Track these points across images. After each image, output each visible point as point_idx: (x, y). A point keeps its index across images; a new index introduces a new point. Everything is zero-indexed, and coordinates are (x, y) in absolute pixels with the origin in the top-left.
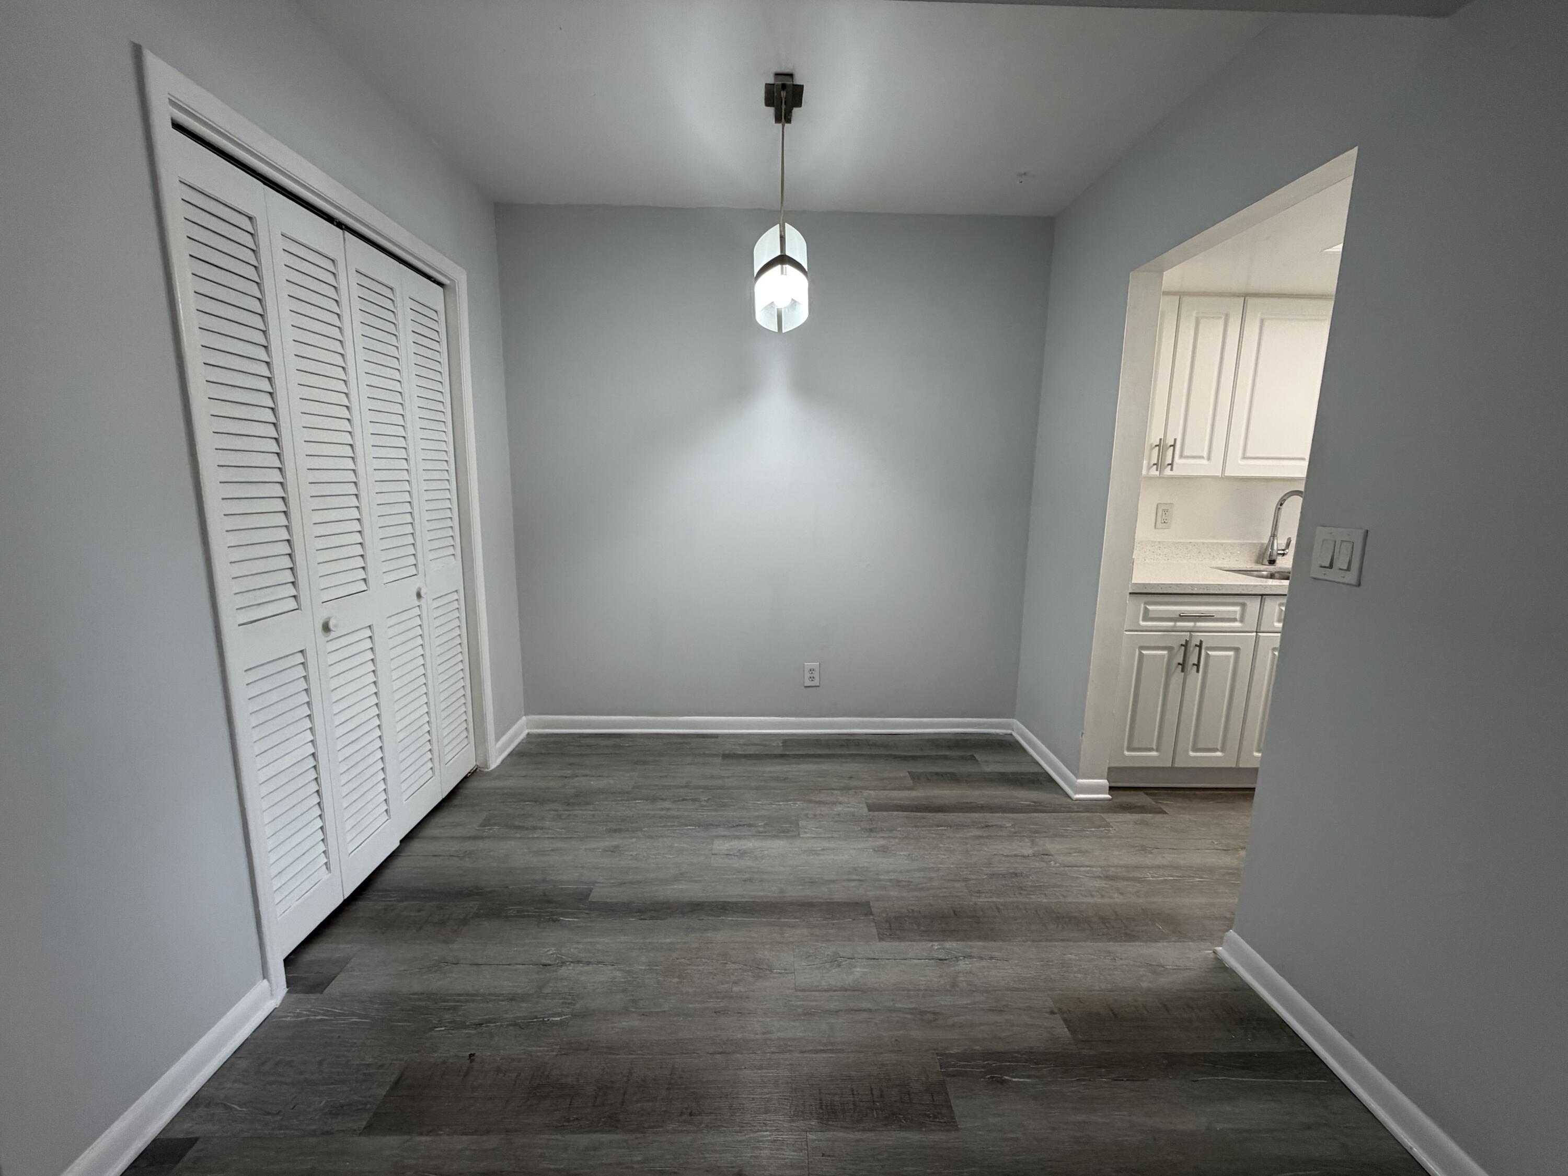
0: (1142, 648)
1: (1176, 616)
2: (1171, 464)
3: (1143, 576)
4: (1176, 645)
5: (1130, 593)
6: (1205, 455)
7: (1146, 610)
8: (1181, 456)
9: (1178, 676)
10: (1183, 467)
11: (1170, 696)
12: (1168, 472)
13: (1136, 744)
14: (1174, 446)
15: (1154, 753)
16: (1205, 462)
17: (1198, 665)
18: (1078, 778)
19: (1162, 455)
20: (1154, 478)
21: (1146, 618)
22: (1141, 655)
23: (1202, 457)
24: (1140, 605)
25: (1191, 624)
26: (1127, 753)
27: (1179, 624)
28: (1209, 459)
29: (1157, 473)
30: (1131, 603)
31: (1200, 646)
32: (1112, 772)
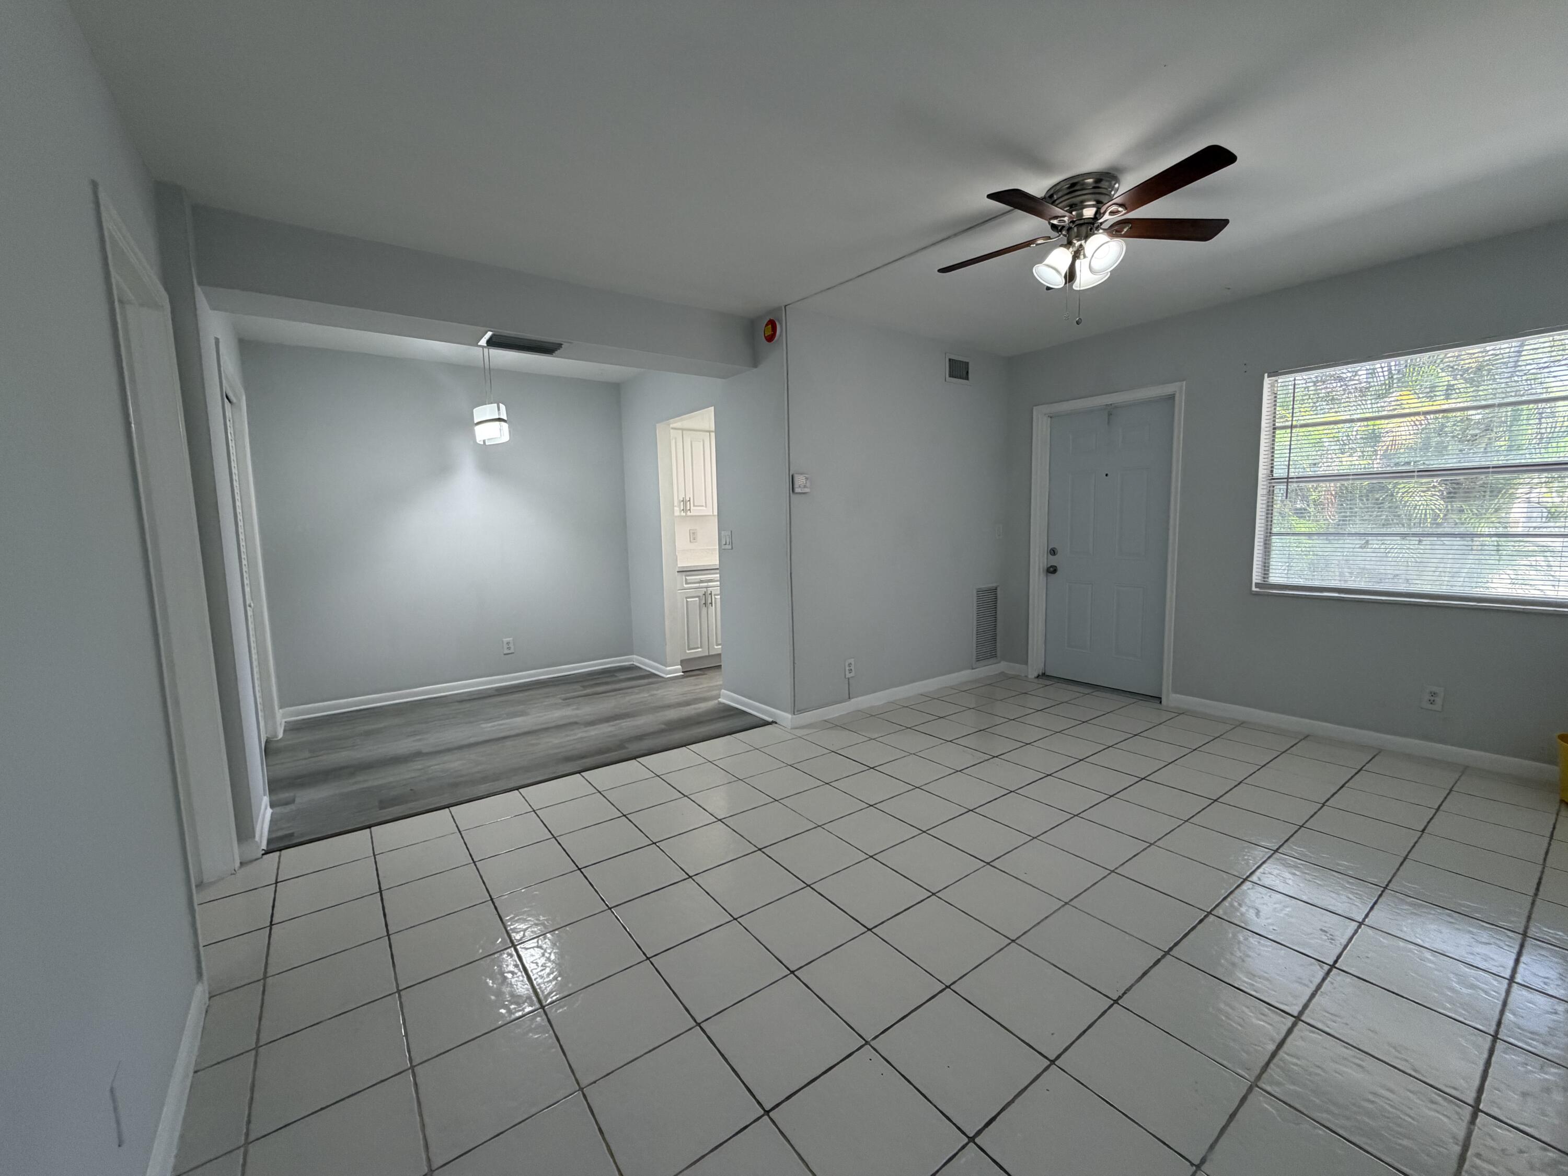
0: (687, 598)
1: (699, 580)
2: (690, 510)
3: (683, 563)
4: (701, 594)
5: (678, 572)
6: (704, 505)
7: (686, 579)
8: (694, 506)
9: (704, 610)
10: (695, 511)
11: (703, 620)
12: (689, 513)
13: (691, 646)
14: (689, 501)
15: (700, 650)
16: (704, 508)
17: (711, 603)
18: (666, 667)
19: (685, 505)
20: (683, 516)
21: (687, 583)
22: (687, 601)
23: (703, 506)
24: (683, 577)
25: (706, 584)
26: (688, 651)
27: (701, 584)
28: (706, 507)
29: (684, 514)
30: (679, 576)
31: (711, 594)
32: (683, 662)
